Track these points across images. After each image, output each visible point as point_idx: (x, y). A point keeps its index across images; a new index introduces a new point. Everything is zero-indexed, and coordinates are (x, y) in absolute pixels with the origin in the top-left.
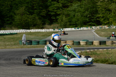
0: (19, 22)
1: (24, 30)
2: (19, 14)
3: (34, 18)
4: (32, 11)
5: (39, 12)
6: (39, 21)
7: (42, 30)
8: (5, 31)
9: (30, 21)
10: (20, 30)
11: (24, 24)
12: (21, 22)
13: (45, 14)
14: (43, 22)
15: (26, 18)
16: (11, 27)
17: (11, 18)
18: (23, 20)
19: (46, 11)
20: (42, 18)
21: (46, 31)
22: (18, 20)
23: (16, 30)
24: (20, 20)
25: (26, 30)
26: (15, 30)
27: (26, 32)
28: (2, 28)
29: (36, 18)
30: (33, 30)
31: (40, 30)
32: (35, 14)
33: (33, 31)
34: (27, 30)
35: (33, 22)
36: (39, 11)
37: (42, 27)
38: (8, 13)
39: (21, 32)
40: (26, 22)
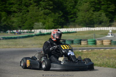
0: (82, 20)
1: (87, 28)
2: (82, 10)
3: (100, 15)
4: (99, 6)
5: (106, 8)
6: (105, 18)
7: (107, 28)
8: (67, 29)
9: (95, 18)
10: (83, 28)
11: (87, 21)
12: (84, 19)
13: (113, 9)
14: (110, 19)
15: (90, 15)
16: (75, 25)
17: (75, 14)
18: (86, 17)
19: (114, 6)
20: (110, 14)
21: (113, 29)
22: (81, 17)
23: (79, 29)
24: (83, 17)
25: (89, 28)
26: (77, 29)
27: (90, 30)
28: (65, 26)
29: (102, 14)
30: (97, 28)
31: (105, 29)
32: (102, 10)
33: (98, 30)
34: (91, 28)
35: (99, 19)
36: (106, 6)
37: (109, 24)
38: (72, 9)
39: (84, 30)
40: (90, 19)
